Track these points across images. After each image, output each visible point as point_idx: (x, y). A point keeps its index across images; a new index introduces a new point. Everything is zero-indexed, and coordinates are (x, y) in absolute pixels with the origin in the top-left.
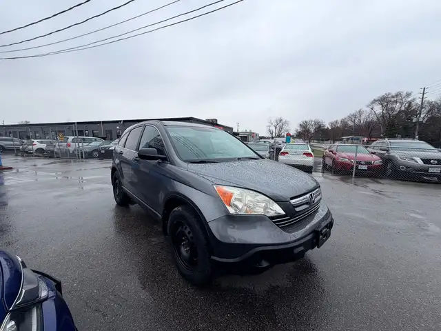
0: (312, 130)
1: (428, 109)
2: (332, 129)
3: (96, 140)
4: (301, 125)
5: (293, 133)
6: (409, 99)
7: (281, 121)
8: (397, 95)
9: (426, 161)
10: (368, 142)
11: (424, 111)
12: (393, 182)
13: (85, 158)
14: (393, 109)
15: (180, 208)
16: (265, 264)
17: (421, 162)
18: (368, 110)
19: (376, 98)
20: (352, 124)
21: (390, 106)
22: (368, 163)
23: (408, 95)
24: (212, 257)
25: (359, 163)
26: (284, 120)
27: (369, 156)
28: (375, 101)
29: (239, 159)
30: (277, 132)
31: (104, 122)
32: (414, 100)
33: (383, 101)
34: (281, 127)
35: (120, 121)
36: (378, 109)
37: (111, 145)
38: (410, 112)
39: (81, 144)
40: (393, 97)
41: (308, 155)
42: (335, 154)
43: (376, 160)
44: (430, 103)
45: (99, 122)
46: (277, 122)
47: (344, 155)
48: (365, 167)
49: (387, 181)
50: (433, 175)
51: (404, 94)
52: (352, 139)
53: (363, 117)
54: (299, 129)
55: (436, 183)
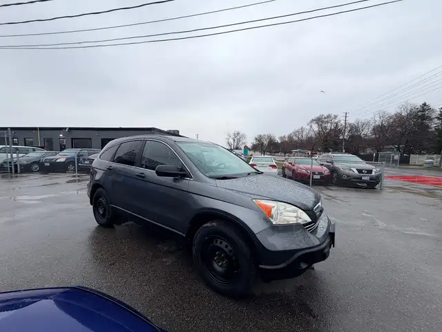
0: (266, 143)
1: (349, 129)
2: (282, 143)
3: (34, 150)
4: (256, 139)
5: (249, 145)
6: (336, 121)
7: (238, 134)
8: (328, 117)
9: (360, 171)
10: (312, 155)
11: (347, 130)
12: (339, 188)
13: (21, 173)
14: (326, 128)
15: (214, 224)
16: (304, 266)
17: (356, 172)
18: (308, 127)
19: (313, 117)
20: (297, 139)
21: (324, 125)
22: (320, 174)
23: (336, 117)
24: (260, 266)
25: (314, 173)
26: (241, 134)
27: (320, 167)
28: (313, 120)
29: (249, 174)
30: (235, 144)
31: (41, 129)
32: (340, 121)
33: (319, 121)
34: (239, 140)
35: (65, 128)
36: (316, 128)
37: (58, 156)
38: (337, 131)
39: (15, 155)
40: (325, 118)
41: (273, 166)
42: (294, 165)
43: (326, 171)
44: (350, 124)
45: (35, 129)
46: (235, 135)
47: (301, 166)
48: (318, 177)
49: (336, 188)
50: (364, 182)
51: (333, 116)
52: (300, 152)
53: (304, 133)
54: (255, 142)
55: (366, 188)
